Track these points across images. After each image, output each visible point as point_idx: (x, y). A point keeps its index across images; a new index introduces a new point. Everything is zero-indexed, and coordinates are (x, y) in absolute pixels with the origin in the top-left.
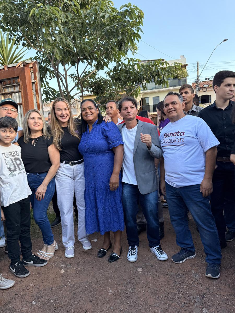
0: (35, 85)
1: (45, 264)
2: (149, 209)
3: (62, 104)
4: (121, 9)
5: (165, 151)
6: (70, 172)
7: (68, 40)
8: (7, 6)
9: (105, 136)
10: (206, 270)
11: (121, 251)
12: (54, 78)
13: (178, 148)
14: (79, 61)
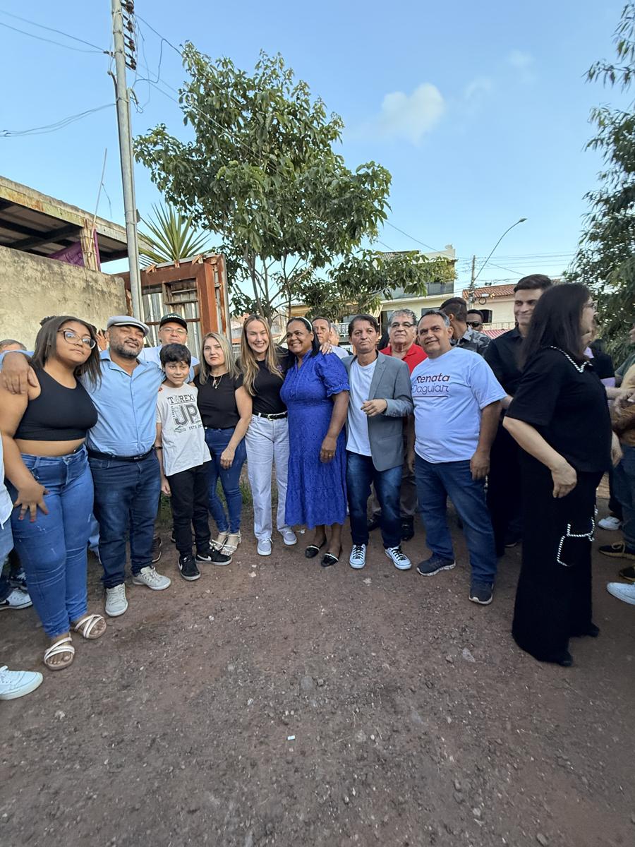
0: (220, 291)
1: (228, 562)
2: (386, 494)
3: (257, 325)
4: (358, 170)
5: (417, 405)
6: (268, 431)
7: (273, 221)
8: (179, 164)
9: (320, 376)
10: (471, 590)
11: (341, 551)
12: (247, 277)
13: (438, 401)
14: (287, 253)
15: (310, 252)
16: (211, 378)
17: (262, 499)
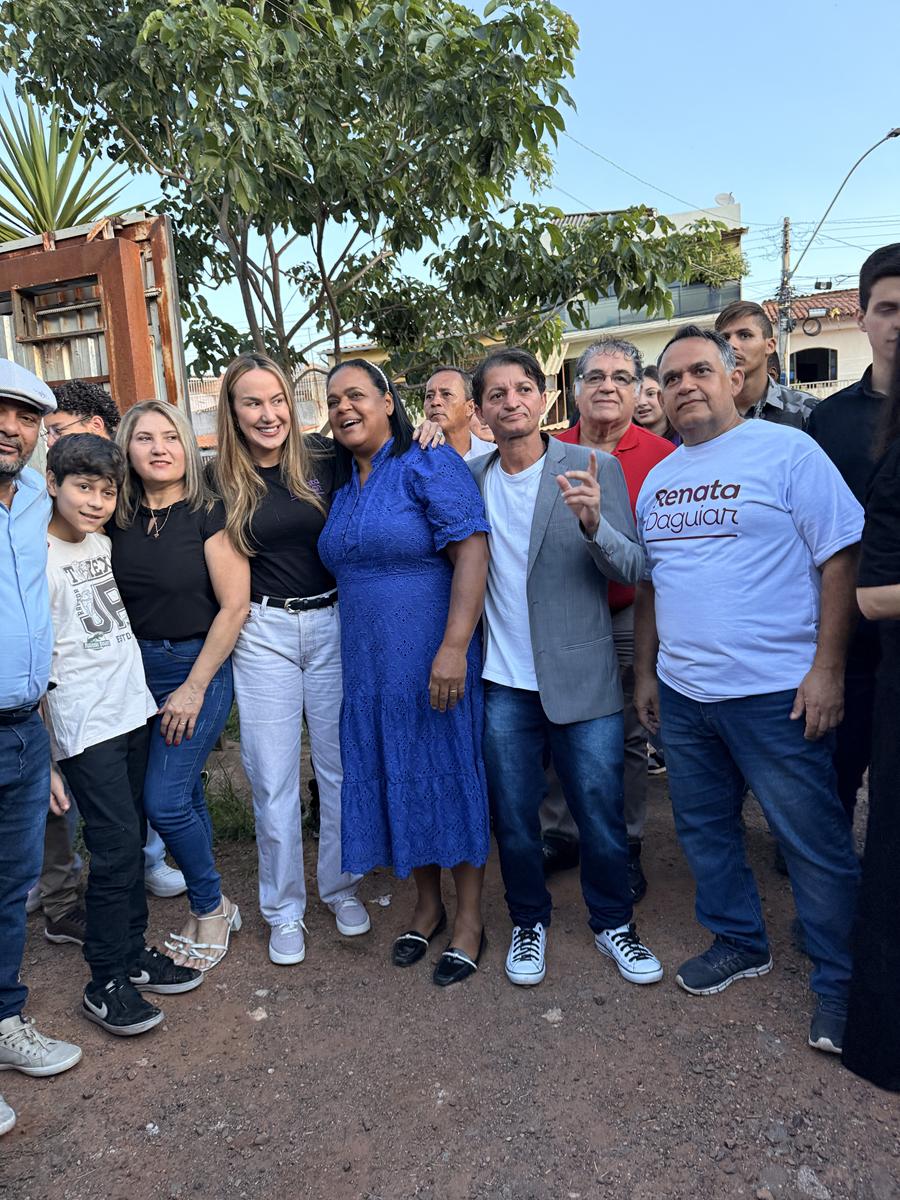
0: (159, 306)
1: (193, 984)
2: (587, 785)
3: (260, 381)
4: (489, 13)
5: (657, 560)
6: (289, 640)
7: (285, 137)
9: (416, 500)
10: (813, 1022)
11: (482, 944)
12: (229, 281)
13: (712, 547)
14: (325, 215)
15: (382, 214)
16: (145, 514)
17: (280, 815)
